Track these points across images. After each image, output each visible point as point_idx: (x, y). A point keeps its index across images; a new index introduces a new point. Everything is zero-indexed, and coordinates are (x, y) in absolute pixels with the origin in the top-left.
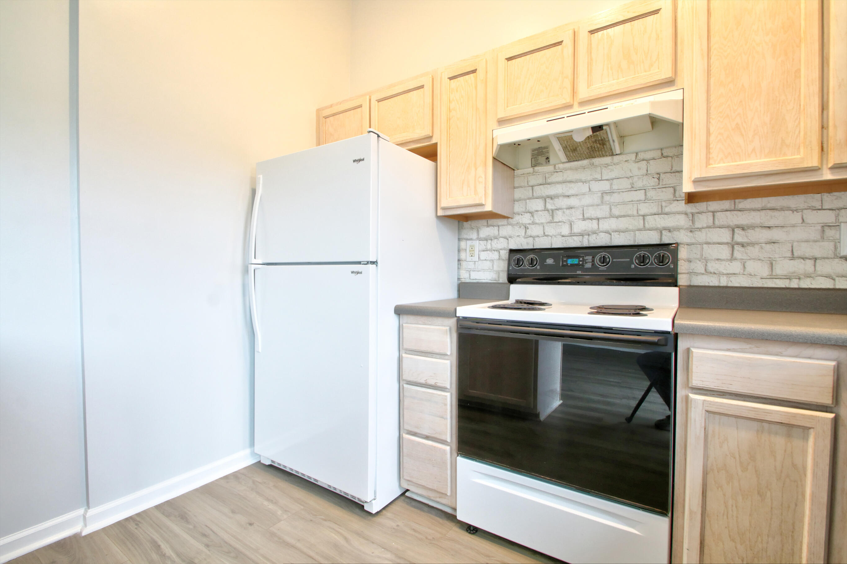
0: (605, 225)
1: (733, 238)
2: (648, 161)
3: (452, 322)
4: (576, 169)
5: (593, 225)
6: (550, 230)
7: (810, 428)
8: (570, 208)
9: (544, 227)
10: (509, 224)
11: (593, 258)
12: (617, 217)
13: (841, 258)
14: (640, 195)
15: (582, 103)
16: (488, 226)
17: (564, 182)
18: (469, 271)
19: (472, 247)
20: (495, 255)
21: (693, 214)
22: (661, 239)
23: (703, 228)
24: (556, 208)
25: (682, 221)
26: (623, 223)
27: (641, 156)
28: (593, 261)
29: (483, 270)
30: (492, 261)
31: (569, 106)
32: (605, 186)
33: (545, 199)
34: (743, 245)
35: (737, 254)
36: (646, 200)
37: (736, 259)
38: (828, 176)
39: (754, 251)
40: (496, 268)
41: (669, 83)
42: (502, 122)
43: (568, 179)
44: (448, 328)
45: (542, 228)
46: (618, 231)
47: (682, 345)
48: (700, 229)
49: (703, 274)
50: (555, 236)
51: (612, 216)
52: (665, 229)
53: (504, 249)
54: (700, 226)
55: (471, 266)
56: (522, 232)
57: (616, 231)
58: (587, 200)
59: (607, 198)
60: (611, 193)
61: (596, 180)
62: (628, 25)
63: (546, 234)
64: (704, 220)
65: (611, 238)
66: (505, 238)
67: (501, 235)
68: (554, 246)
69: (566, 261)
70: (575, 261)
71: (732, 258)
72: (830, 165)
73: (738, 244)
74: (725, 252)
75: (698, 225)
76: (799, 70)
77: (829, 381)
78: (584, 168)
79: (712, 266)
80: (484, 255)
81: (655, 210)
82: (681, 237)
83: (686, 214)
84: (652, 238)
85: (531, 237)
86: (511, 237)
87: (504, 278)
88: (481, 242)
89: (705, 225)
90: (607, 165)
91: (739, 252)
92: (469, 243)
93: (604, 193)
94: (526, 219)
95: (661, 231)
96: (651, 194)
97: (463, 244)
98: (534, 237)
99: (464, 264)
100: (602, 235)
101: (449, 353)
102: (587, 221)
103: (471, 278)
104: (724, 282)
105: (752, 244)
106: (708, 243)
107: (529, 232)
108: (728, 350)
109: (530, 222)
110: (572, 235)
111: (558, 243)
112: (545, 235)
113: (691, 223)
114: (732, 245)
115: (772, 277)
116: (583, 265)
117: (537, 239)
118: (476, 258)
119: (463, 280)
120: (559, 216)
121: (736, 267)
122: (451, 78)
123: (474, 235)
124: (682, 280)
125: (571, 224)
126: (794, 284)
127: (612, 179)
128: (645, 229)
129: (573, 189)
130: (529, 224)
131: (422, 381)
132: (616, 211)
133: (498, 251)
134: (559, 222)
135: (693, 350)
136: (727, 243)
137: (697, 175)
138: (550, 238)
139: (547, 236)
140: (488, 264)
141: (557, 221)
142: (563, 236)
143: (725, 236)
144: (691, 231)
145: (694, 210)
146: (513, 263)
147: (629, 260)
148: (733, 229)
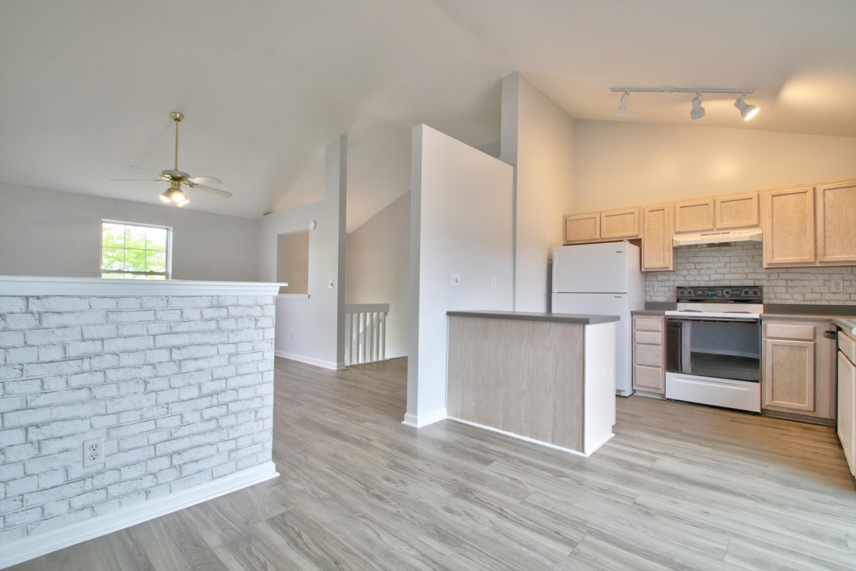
0: (727, 277)
1: (787, 284)
2: (748, 250)
3: (663, 317)
4: (712, 251)
5: (721, 277)
6: (698, 278)
7: (807, 347)
8: (709, 268)
10: (674, 274)
11: (722, 291)
12: (733, 273)
13: (832, 293)
14: (745, 264)
15: (718, 229)
16: (662, 275)
17: (706, 256)
18: (651, 297)
19: (653, 285)
20: (667, 289)
21: (769, 274)
22: (755, 283)
23: (774, 280)
24: (701, 268)
25: (764, 276)
26: (736, 276)
27: (744, 247)
28: (722, 293)
29: (660, 296)
30: (665, 292)
31: (712, 230)
32: (727, 259)
33: (695, 263)
34: (791, 287)
35: (789, 291)
36: (747, 266)
37: (788, 293)
38: (818, 265)
39: (796, 290)
40: (667, 295)
41: (757, 226)
42: (678, 233)
44: (660, 320)
45: (694, 277)
46: (734, 280)
47: (763, 323)
48: (772, 280)
49: (774, 299)
50: (701, 281)
51: (730, 273)
52: (757, 279)
53: (672, 286)
54: (772, 279)
55: (653, 294)
56: (682, 278)
58: (718, 265)
59: (728, 265)
60: (730, 262)
62: (738, 202)
64: (774, 276)
65: (730, 283)
66: (672, 281)
67: (670, 279)
68: (701, 285)
69: (708, 293)
70: (713, 293)
71: (787, 293)
72: (818, 261)
73: (789, 287)
74: (783, 290)
75: (771, 278)
76: (806, 228)
77: (812, 332)
78: (716, 251)
79: (778, 296)
80: (660, 289)
81: (751, 271)
82: (764, 283)
83: (766, 273)
84: (751, 283)
85: (687, 281)
86: (676, 281)
87: (675, 300)
88: (658, 283)
89: (775, 279)
90: (728, 250)
91: (790, 290)
92: (651, 283)
93: (726, 263)
94: (685, 272)
95: (754, 280)
96: (750, 264)
97: (648, 283)
98: (689, 281)
99: (648, 293)
100: (726, 281)
101: (661, 330)
102: (718, 275)
103: (653, 300)
104: (783, 302)
105: (796, 287)
106: (776, 286)
107: (686, 279)
108: (779, 324)
110: (710, 280)
111: (703, 284)
112: (695, 280)
113: (768, 277)
114: (787, 287)
115: (804, 300)
116: (717, 295)
117: (691, 282)
118: (655, 290)
119: (648, 301)
120: (703, 272)
121: (788, 296)
122: (650, 211)
123: (655, 279)
124: (765, 301)
125: (709, 276)
126: (813, 303)
127: (731, 257)
128: (747, 279)
129: (711, 260)
130: (686, 275)
131: (647, 342)
132: (733, 271)
133: (669, 287)
134: (703, 274)
135: (768, 324)
136: (784, 286)
137: (768, 262)
138: (698, 282)
139: (697, 281)
140: (663, 293)
142: (705, 281)
143: (783, 283)
144: (769, 281)
145: (769, 272)
146: (679, 293)
147: (740, 292)
148: (787, 281)
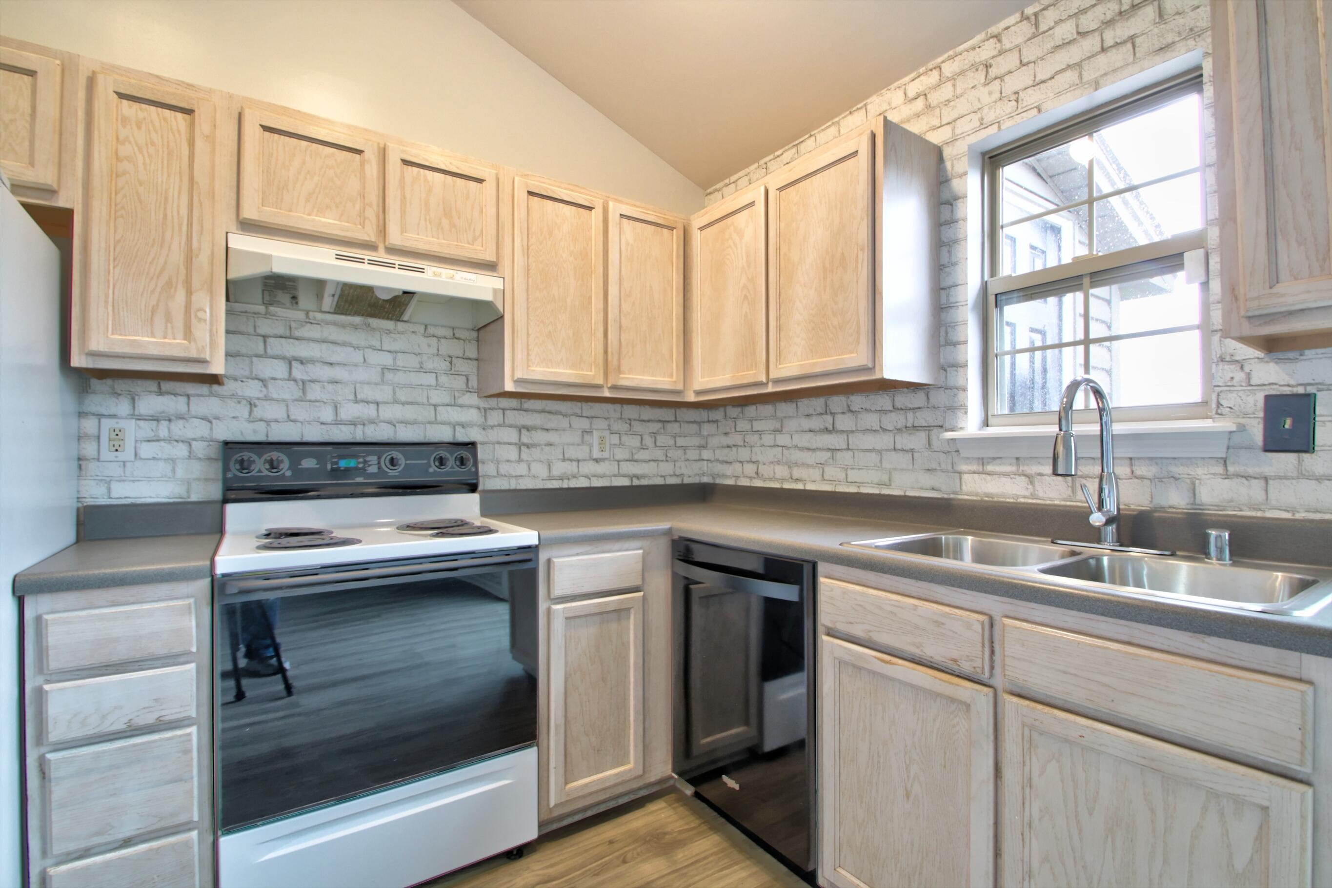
0: (387, 412)
1: (520, 439)
2: (439, 338)
3: (197, 584)
4: (343, 326)
5: (369, 411)
6: (299, 412)
7: (631, 608)
8: (335, 382)
9: (287, 406)
10: (212, 394)
11: (379, 458)
12: (403, 404)
13: (594, 460)
14: (430, 379)
15: (392, 250)
16: (160, 393)
17: (324, 341)
18: (108, 482)
19: (117, 434)
20: (181, 451)
21: (485, 410)
22: (454, 436)
23: (495, 426)
24: (309, 378)
25: (473, 415)
26: (408, 413)
27: (431, 330)
28: (379, 463)
29: (149, 479)
30: (173, 461)
31: (371, 246)
32: (386, 359)
33: (290, 362)
34: (528, 446)
35: (524, 456)
36: (438, 386)
37: (522, 461)
38: (607, 394)
39: (536, 453)
40: (180, 473)
43: (331, 338)
45: (285, 408)
46: (406, 423)
47: (543, 556)
48: (492, 427)
49: (495, 477)
50: (309, 423)
51: (396, 401)
52: (459, 424)
53: (202, 439)
54: (492, 424)
55: (115, 470)
56: (244, 411)
57: (402, 422)
58: (361, 374)
59: (389, 376)
60: (395, 370)
61: (374, 349)
63: (292, 417)
64: (495, 417)
65: (395, 432)
66: (204, 418)
67: (193, 413)
68: (308, 438)
69: (337, 463)
70: (351, 463)
71: (520, 460)
72: (609, 385)
73: (524, 445)
74: (513, 453)
75: (490, 422)
78: (356, 327)
79: (504, 468)
80: (147, 450)
81: (447, 399)
82: (473, 435)
83: (479, 409)
84: (443, 434)
85: (261, 420)
86: (217, 418)
87: (215, 491)
88: (141, 423)
89: (496, 423)
90: (388, 332)
91: (525, 452)
92: (107, 423)
93: (385, 369)
94: (252, 390)
95: (454, 426)
96: (443, 379)
97: (89, 425)
98: (268, 422)
99: (92, 467)
100: (384, 426)
101: (194, 649)
102: (362, 404)
103: (114, 495)
104: (513, 485)
105: (534, 445)
106: (499, 443)
107: (258, 413)
109: (261, 395)
110: (337, 422)
111: (313, 434)
112: (289, 419)
113: (483, 420)
114: (520, 445)
115: (551, 478)
116: (364, 469)
117: (273, 425)
118: (128, 454)
119: (89, 502)
120: (315, 391)
121: (522, 469)
122: (122, 95)
123: (123, 407)
124: (485, 484)
125: (336, 407)
126: (565, 485)
127: (396, 352)
128: (435, 422)
129: (339, 354)
130: (258, 399)
132: (402, 396)
133: (188, 443)
134: (316, 401)
135: (555, 560)
136: (516, 444)
137: (519, 375)
138: (299, 424)
139: (295, 421)
140: (162, 468)
141: (313, 398)
142: (322, 423)
143: (511, 435)
144: (484, 429)
145: (487, 406)
146: (233, 465)
147: (425, 462)
148: (520, 429)
